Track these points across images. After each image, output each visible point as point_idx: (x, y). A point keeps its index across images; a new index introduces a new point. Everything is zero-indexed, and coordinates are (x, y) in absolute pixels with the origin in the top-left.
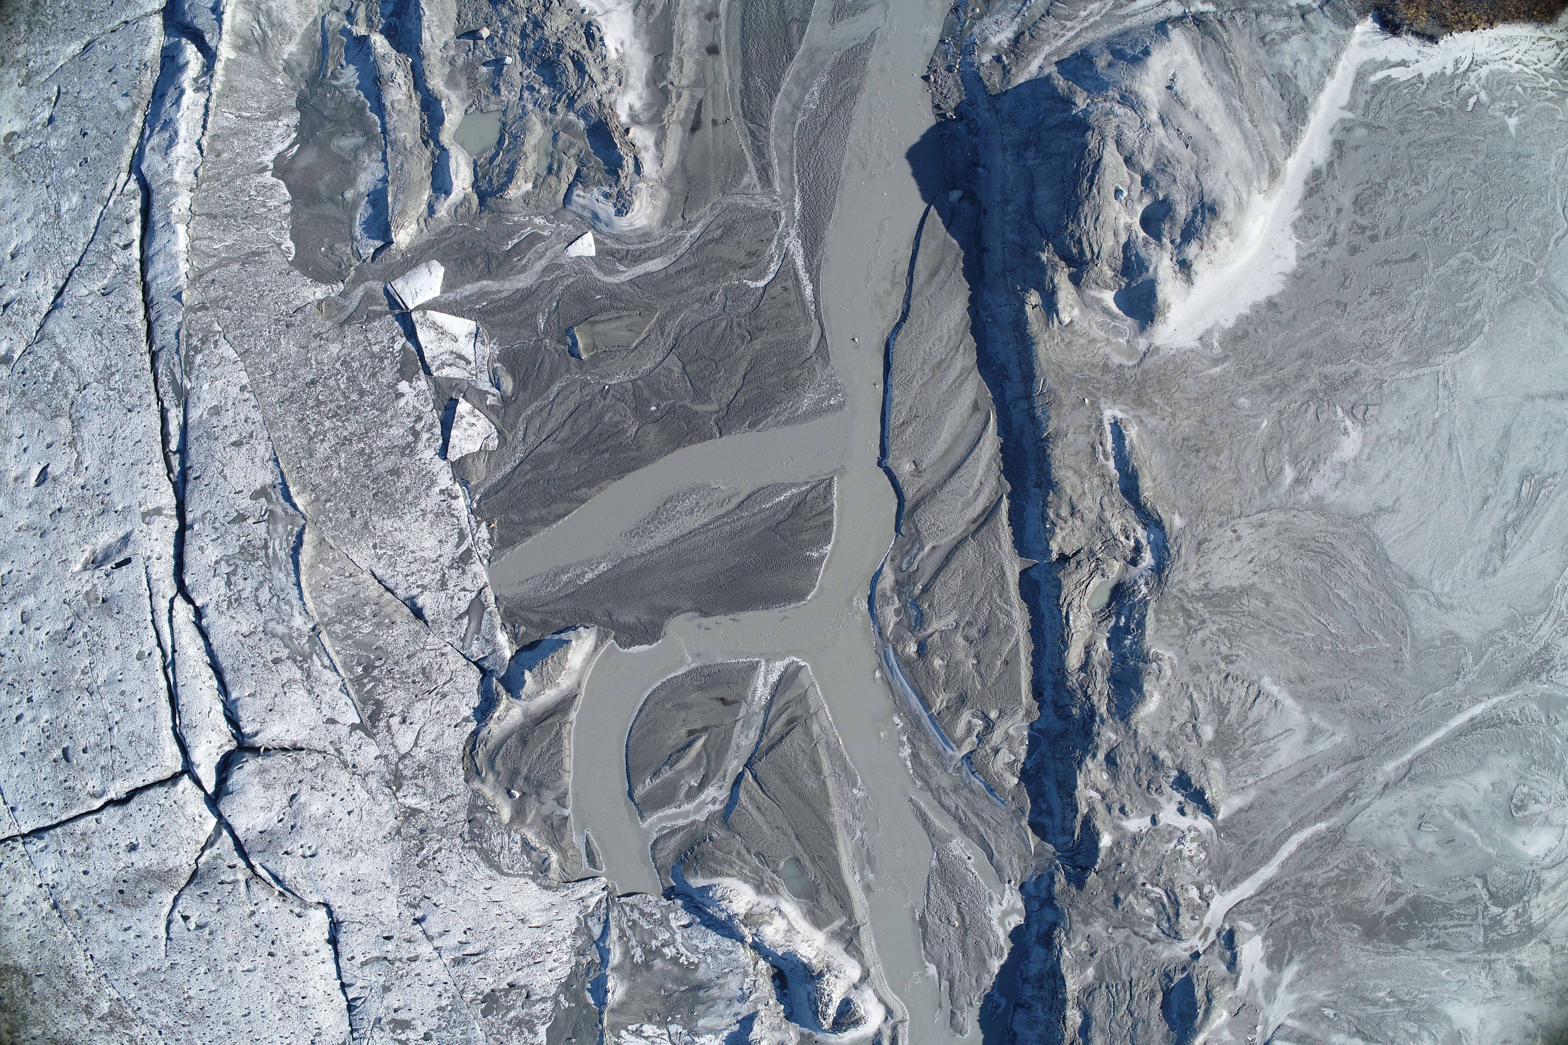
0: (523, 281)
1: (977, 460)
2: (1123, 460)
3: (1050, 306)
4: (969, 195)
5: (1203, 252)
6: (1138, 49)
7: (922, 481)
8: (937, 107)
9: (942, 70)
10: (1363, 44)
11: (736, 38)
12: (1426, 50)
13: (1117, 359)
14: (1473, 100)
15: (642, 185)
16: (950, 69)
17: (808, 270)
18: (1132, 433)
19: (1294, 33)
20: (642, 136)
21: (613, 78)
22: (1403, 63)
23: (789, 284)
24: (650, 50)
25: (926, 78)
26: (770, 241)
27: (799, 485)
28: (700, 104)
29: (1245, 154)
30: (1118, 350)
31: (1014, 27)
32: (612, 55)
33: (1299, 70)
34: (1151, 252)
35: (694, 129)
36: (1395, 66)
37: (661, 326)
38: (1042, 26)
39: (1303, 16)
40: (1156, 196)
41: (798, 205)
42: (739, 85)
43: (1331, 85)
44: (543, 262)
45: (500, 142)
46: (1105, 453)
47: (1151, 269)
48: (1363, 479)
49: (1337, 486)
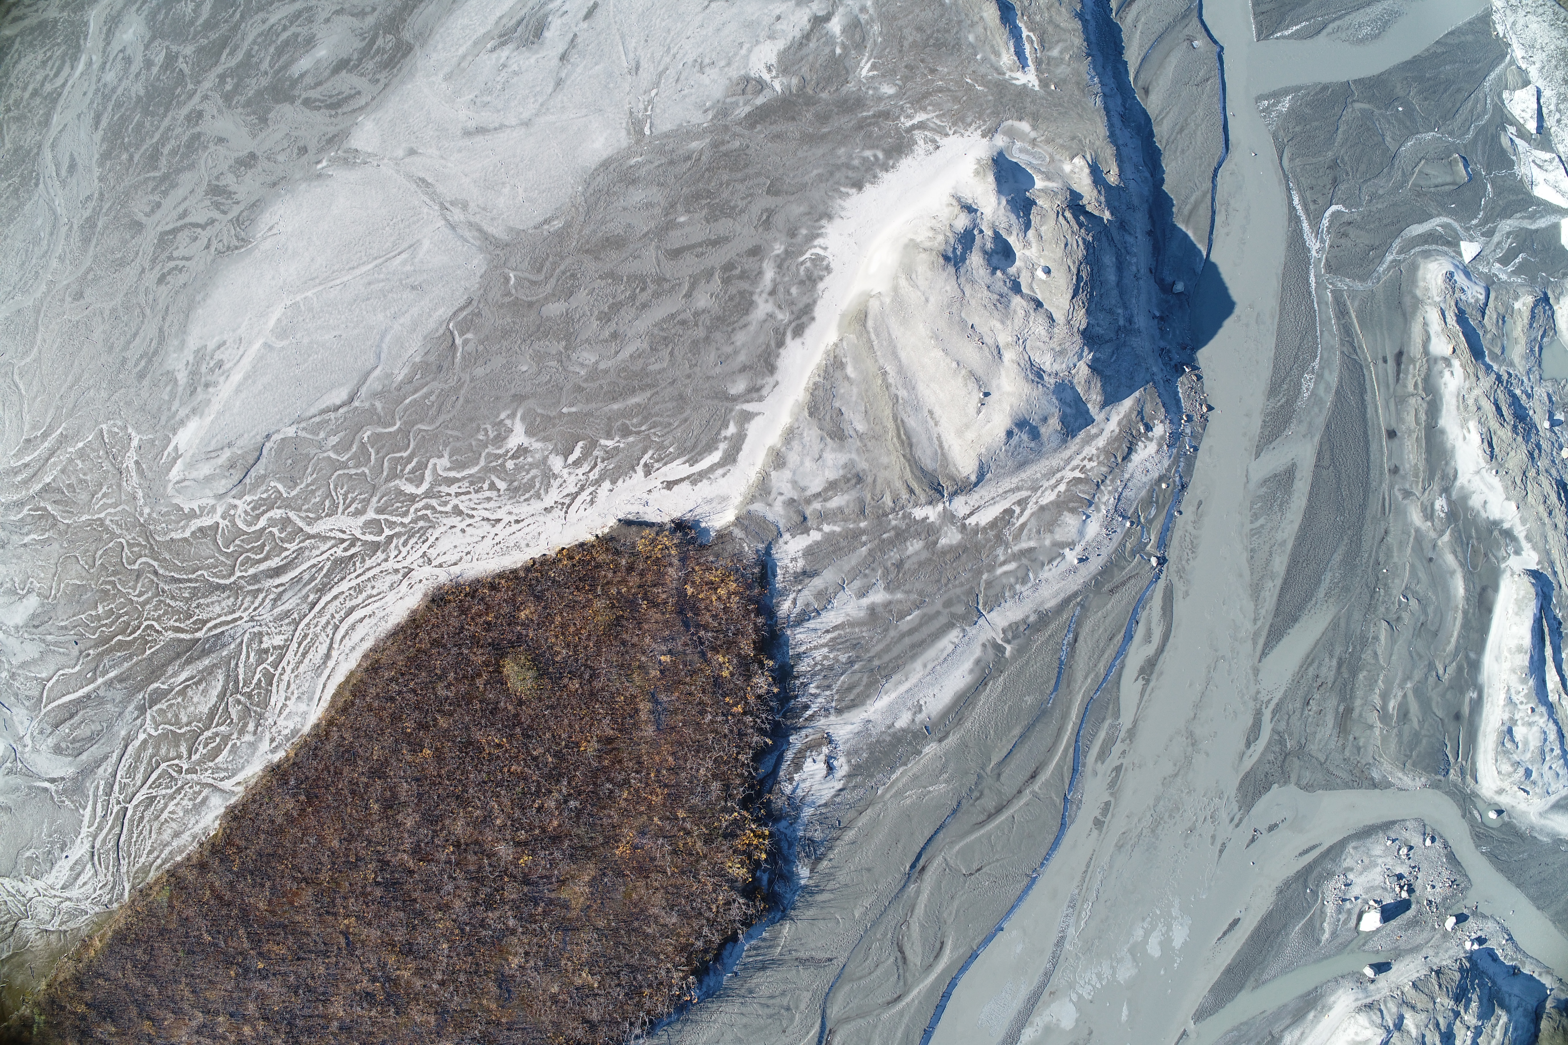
0: (1506, 225)
1: (1141, 46)
2: (1015, 34)
3: (1095, 171)
4: (1166, 288)
5: (947, 223)
6: (1016, 439)
7: (1186, 31)
8: (1199, 378)
9: (1196, 418)
10: (724, 499)
11: (1374, 447)
12: (634, 509)
13: (1025, 126)
14: (572, 459)
15: (1437, 299)
16: (1190, 419)
17: (1298, 219)
18: (1007, 58)
19: (817, 495)
20: (1441, 346)
21: (1471, 402)
22: (669, 485)
23: (1312, 207)
24: (1442, 432)
25: (1210, 408)
26: (1331, 246)
27: (1284, 37)
28: (1398, 380)
29: (897, 331)
30: (1022, 136)
31: (1131, 466)
32: (1472, 425)
33: (816, 447)
34: (1005, 219)
35: (1400, 355)
36: (682, 480)
37: (1405, 177)
38: (1104, 469)
39: (805, 519)
40: (1004, 272)
41: (1312, 279)
42: (1368, 398)
43: (774, 438)
44: (1496, 238)
45: (1541, 349)
46: (1032, 42)
47: (1004, 202)
48: (749, 25)
49: (778, 18)
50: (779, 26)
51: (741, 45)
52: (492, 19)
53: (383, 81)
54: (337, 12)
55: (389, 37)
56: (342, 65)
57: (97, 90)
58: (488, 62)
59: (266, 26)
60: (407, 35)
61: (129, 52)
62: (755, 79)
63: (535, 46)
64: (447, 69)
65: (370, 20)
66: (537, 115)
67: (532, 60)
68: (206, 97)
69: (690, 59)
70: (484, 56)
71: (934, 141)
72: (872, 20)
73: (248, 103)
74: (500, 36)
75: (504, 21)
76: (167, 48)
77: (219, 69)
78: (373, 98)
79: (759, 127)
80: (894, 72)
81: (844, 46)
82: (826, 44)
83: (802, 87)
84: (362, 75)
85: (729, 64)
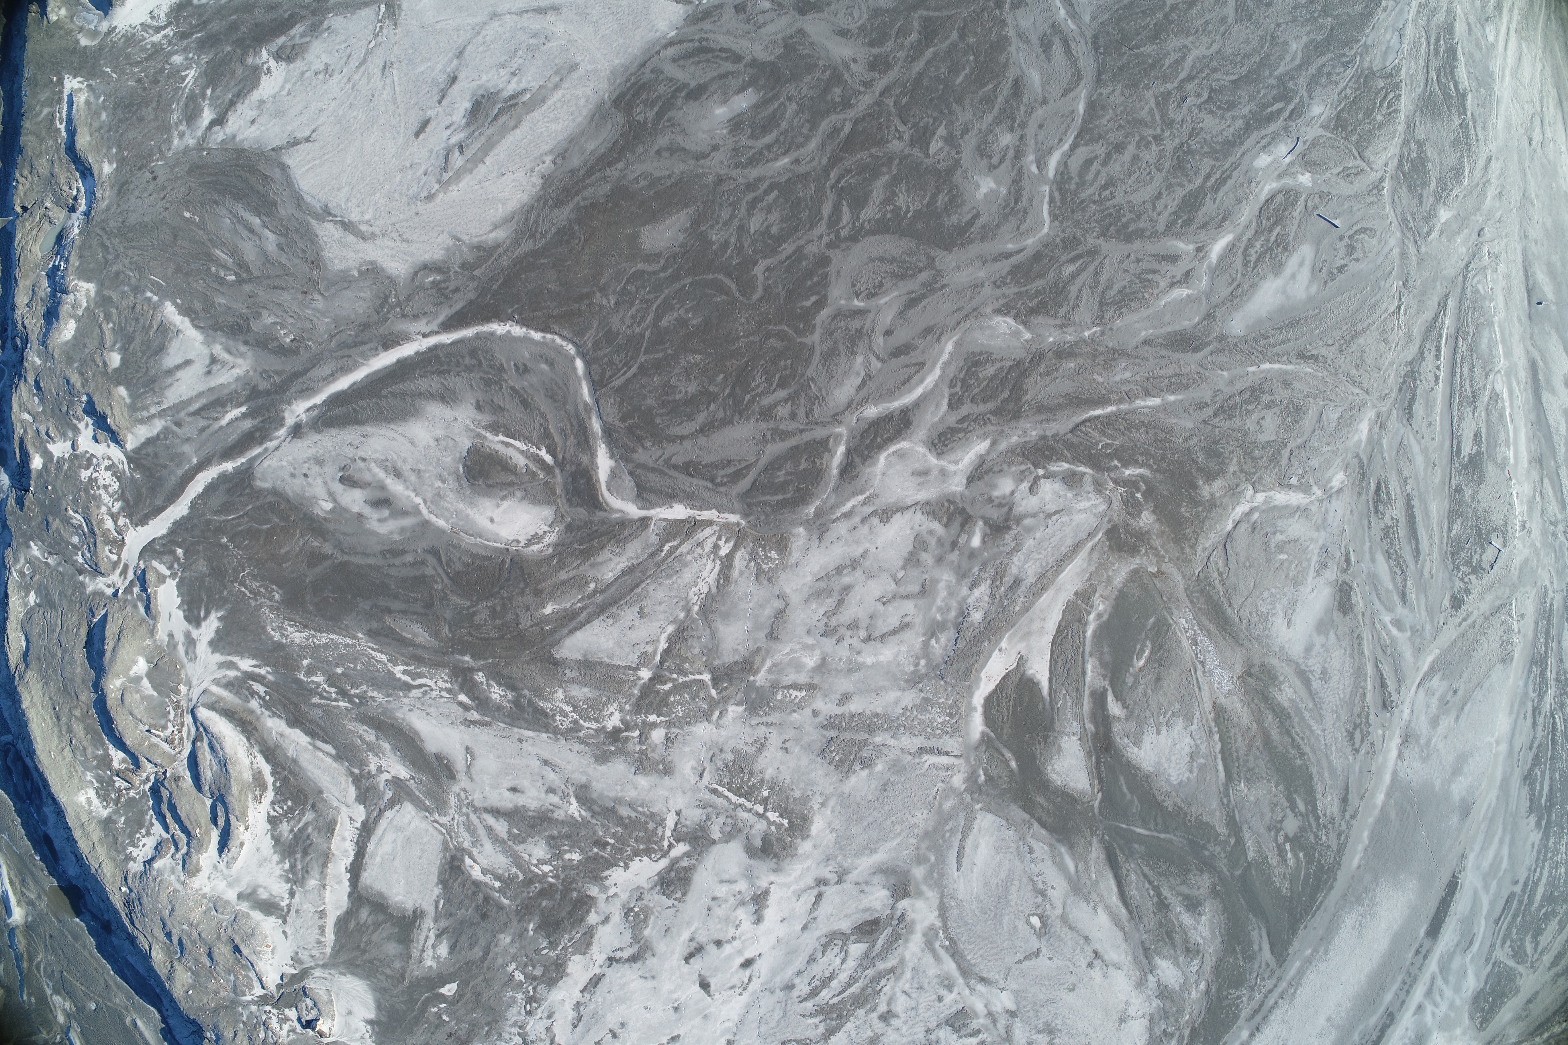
48: (279, 113)
49: (253, 122)
50: (254, 113)
51: (289, 94)
52: (525, 126)
53: (647, 70)
54: (704, 156)
55: (641, 118)
56: (696, 93)
57: (1023, 125)
58: (530, 80)
59: (793, 155)
60: (619, 117)
61: (983, 163)
62: (282, 59)
63: (481, 92)
64: (575, 75)
65: (663, 141)
66: (484, 24)
67: (484, 78)
68: (868, 84)
69: (336, 77)
70: (535, 85)
71: (152, 18)
72: (177, 125)
73: (811, 68)
74: (516, 105)
75: (512, 123)
76: (927, 155)
77: (851, 114)
78: (658, 53)
79: (286, 15)
80: (169, 77)
81: (203, 96)
82: (218, 98)
83: (245, 53)
84: (671, 80)
85: (303, 74)
